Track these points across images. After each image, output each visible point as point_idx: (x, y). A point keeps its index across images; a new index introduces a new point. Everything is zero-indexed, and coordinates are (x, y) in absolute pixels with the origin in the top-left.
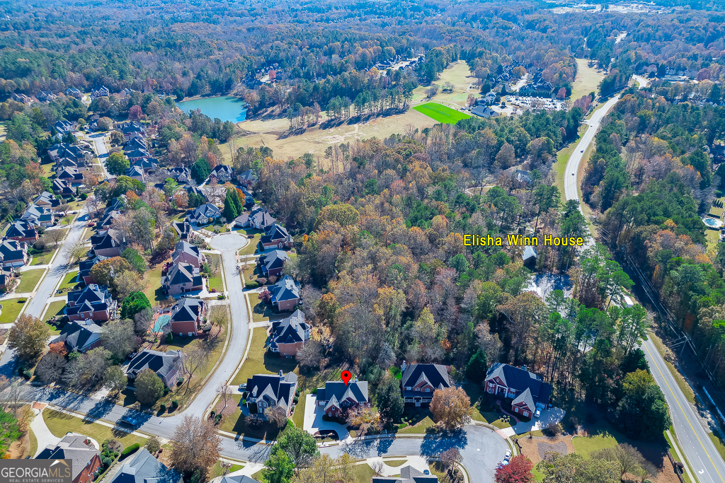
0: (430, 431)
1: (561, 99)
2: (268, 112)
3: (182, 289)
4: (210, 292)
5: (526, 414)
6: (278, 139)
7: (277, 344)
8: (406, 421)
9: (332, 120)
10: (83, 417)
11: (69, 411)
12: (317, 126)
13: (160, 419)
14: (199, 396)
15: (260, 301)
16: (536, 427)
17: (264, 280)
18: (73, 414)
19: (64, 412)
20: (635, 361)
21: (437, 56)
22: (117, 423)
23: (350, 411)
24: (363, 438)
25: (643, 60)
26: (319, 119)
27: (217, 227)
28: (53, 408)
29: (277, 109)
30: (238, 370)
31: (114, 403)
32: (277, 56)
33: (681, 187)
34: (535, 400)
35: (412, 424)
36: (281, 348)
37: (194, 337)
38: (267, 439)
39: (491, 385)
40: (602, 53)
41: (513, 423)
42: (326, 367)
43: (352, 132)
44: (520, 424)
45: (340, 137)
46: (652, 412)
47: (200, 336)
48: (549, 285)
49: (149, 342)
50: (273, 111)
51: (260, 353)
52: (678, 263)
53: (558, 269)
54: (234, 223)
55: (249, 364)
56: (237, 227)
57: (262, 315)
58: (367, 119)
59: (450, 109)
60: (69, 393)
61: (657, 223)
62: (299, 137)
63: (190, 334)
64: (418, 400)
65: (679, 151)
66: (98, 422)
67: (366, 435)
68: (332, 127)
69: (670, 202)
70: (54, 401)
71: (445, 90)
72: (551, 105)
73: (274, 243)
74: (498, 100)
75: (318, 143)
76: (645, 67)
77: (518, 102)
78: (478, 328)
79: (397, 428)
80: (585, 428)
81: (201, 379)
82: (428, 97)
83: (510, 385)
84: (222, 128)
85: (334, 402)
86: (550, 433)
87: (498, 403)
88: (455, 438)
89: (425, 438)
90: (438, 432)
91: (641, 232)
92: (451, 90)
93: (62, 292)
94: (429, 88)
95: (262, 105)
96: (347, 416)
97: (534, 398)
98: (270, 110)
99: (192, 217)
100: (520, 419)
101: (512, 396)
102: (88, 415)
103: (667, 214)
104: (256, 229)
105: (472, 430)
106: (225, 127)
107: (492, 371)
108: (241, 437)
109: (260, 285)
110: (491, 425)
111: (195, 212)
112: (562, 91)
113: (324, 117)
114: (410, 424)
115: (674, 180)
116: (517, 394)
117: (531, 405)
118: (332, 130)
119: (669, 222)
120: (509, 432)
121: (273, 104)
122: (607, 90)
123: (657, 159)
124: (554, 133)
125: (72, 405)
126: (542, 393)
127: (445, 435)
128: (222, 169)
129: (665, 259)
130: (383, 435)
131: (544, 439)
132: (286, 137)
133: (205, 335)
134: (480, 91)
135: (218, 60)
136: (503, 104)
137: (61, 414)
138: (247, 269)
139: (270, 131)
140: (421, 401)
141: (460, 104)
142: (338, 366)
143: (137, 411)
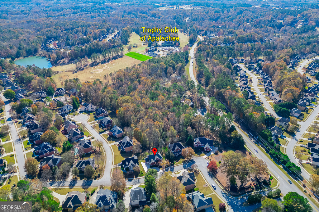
0: (184, 162)
1: (177, 47)
2: (62, 62)
3: (77, 138)
4: (87, 137)
5: (208, 150)
6: (73, 73)
7: (124, 148)
8: (175, 161)
9: (93, 63)
10: (68, 187)
11: (61, 187)
12: (88, 66)
13: (96, 181)
14: (105, 171)
15: (108, 136)
16: (212, 153)
17: (106, 129)
18: (64, 187)
19: (60, 187)
20: (233, 129)
21: (126, 32)
22: (82, 186)
23: (159, 162)
24: (165, 169)
25: (199, 29)
26: (88, 63)
27: (74, 113)
28: (55, 188)
29: (66, 60)
30: (114, 160)
31: (77, 180)
32: (51, 35)
33: (227, 75)
34: (210, 146)
35: (178, 161)
36: (126, 149)
37: (91, 153)
38: (135, 177)
39: (196, 145)
40: (184, 27)
41: (206, 154)
42: (142, 152)
43: (105, 67)
44: (208, 154)
45: (101, 70)
46: (241, 141)
47: (93, 152)
48: (200, 112)
49: (76, 158)
50: (64, 61)
51: (118, 153)
52: (235, 99)
53: (200, 107)
54: (79, 110)
55: (117, 157)
56: (81, 112)
57: (112, 141)
58: (109, 61)
59: (139, 54)
60: (57, 182)
61: (225, 88)
62: (82, 72)
63: (89, 152)
64: (176, 154)
65: (223, 63)
66: (74, 187)
67: (165, 168)
68: (95, 66)
69: (226, 81)
70: (53, 185)
71: (134, 46)
72: (175, 50)
73: (101, 115)
74: (156, 49)
75: (93, 73)
76: (200, 32)
77: (163, 49)
78: (187, 129)
79: (173, 164)
80: (224, 150)
81: (102, 166)
82: (129, 50)
83: (202, 143)
84: (47, 71)
85: (152, 161)
86: (216, 154)
87: (199, 149)
88: (192, 162)
89: (183, 164)
90: (186, 162)
91: (222, 91)
92: (136, 46)
93: (27, 149)
94: (128, 46)
95: (58, 59)
96: (158, 164)
97: (209, 145)
98: (62, 61)
99: (62, 111)
100: (207, 152)
101: (203, 146)
102: (70, 186)
103: (227, 85)
104: (89, 111)
105: (195, 159)
106: (48, 71)
107: (195, 141)
108: (127, 179)
109: (105, 131)
110: (200, 156)
111: (63, 109)
112: (177, 44)
113: (90, 61)
114: (177, 162)
115: (224, 73)
116: (204, 145)
117: (209, 147)
118: (96, 67)
119: (228, 87)
120: (205, 156)
121: (63, 58)
122: (192, 42)
123: (218, 67)
124: (183, 61)
125: (61, 185)
126: (211, 143)
127: (188, 162)
128: (60, 90)
129: (231, 98)
130: (170, 167)
131: (215, 156)
132: (76, 72)
133: (95, 151)
134: (147, 46)
135: (25, 39)
136: (159, 50)
137: (59, 188)
138: (96, 126)
139: (67, 70)
140: (177, 155)
141: (143, 52)
142: (145, 151)
143: (87, 180)
